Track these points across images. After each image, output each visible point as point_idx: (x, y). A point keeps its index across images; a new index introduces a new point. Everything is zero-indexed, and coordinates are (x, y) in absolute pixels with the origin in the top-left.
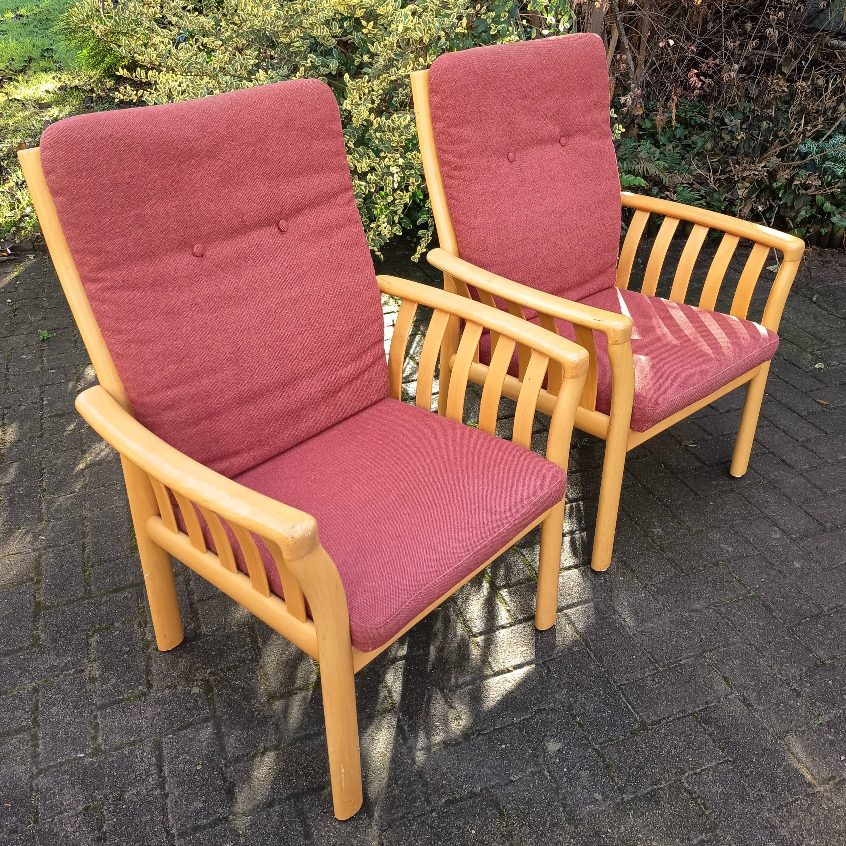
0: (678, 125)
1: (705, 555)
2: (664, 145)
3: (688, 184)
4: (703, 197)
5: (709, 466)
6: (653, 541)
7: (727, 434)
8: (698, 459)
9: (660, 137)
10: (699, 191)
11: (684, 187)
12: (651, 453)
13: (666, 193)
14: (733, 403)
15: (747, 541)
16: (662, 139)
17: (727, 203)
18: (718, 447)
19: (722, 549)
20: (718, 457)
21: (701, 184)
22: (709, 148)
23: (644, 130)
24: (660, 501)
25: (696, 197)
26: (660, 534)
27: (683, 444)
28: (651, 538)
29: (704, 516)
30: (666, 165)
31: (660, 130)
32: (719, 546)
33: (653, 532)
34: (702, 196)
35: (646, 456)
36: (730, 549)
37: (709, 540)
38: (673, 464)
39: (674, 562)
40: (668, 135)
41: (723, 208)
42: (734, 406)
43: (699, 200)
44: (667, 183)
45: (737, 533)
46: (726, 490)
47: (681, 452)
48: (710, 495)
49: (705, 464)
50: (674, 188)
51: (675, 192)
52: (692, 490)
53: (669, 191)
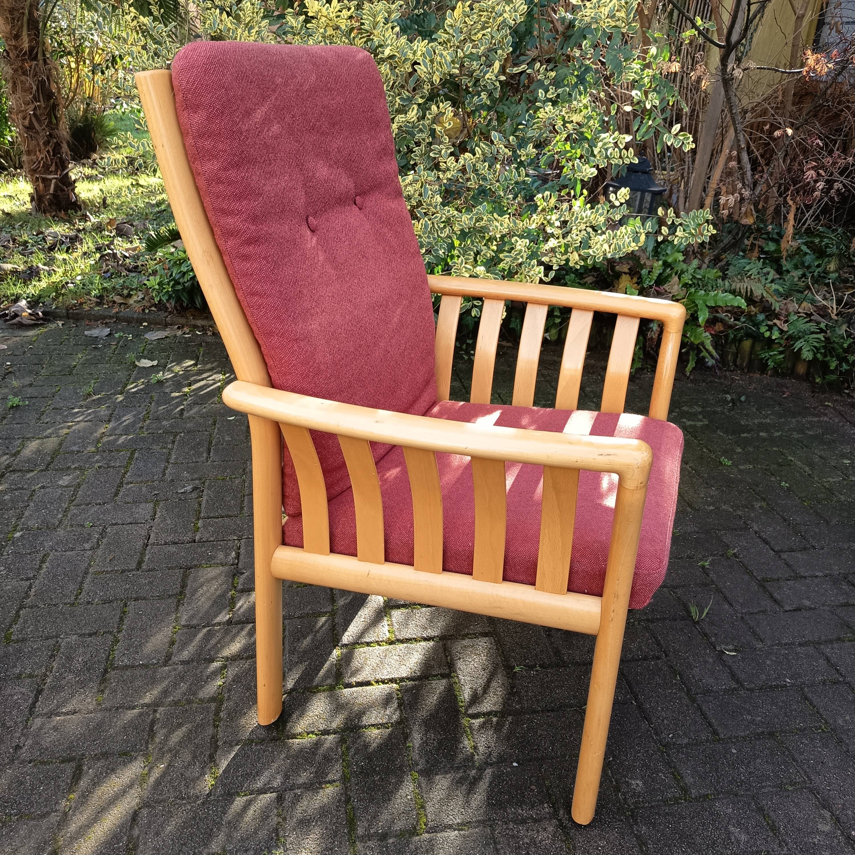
0: (808, 251)
1: (698, 840)
2: (788, 272)
3: (806, 314)
4: (822, 331)
5: (748, 690)
6: (625, 799)
7: (786, 644)
8: (733, 676)
9: (783, 262)
10: (818, 323)
11: (799, 317)
12: (667, 656)
13: (775, 321)
14: (808, 598)
15: (774, 828)
16: (786, 265)
17: (852, 340)
18: (768, 662)
19: (729, 833)
20: (764, 677)
21: (822, 316)
22: (832, 270)
23: (766, 253)
24: (657, 734)
25: (813, 330)
26: (639, 789)
27: (718, 648)
28: (624, 794)
29: (717, 771)
30: (781, 290)
31: (784, 254)
32: (726, 829)
33: (628, 784)
34: (820, 329)
35: (658, 658)
36: (743, 837)
37: (712, 814)
38: (694, 677)
39: (645, 844)
40: (795, 261)
41: (845, 345)
42: (807, 603)
43: (817, 333)
44: (777, 309)
45: (761, 810)
46: (763, 733)
47: (711, 660)
48: (735, 737)
49: (742, 686)
50: (787, 316)
51: (786, 322)
52: (710, 725)
53: (779, 319)
